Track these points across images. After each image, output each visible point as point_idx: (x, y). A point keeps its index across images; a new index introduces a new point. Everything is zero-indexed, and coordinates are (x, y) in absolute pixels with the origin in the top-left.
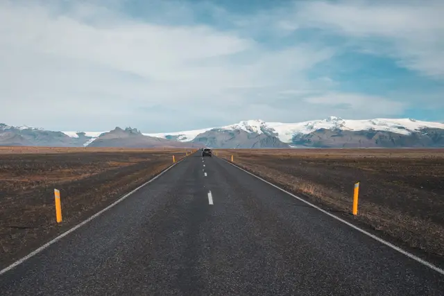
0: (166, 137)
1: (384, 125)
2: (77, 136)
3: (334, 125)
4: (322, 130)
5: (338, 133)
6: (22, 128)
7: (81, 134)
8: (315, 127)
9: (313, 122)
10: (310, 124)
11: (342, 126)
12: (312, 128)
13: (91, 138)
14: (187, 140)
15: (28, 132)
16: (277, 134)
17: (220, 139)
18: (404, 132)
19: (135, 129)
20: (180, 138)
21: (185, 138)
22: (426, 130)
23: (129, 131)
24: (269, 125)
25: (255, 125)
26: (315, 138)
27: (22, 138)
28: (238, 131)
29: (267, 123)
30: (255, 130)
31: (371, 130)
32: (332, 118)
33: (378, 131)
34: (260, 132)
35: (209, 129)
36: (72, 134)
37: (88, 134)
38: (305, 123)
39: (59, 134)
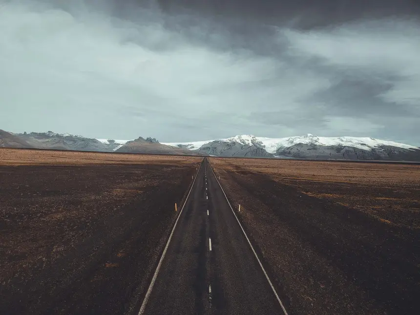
0: (178, 146)
1: (350, 142)
2: (108, 143)
3: (310, 141)
4: (300, 144)
5: (313, 147)
6: (65, 135)
7: (111, 141)
8: (294, 142)
9: (293, 137)
10: (291, 139)
11: (316, 141)
12: (292, 142)
13: (119, 144)
14: (195, 149)
15: (70, 138)
16: (264, 146)
17: (220, 148)
18: (366, 148)
19: (155, 139)
20: (189, 147)
21: (193, 147)
22: (383, 147)
23: (150, 140)
24: (259, 139)
25: (247, 139)
26: (294, 151)
27: (64, 143)
28: (234, 143)
29: (257, 138)
30: (247, 142)
31: (339, 145)
32: (309, 135)
33: (345, 147)
34: (251, 144)
35: (212, 141)
36: (104, 141)
37: (117, 141)
38: (287, 139)
39: (94, 141)
